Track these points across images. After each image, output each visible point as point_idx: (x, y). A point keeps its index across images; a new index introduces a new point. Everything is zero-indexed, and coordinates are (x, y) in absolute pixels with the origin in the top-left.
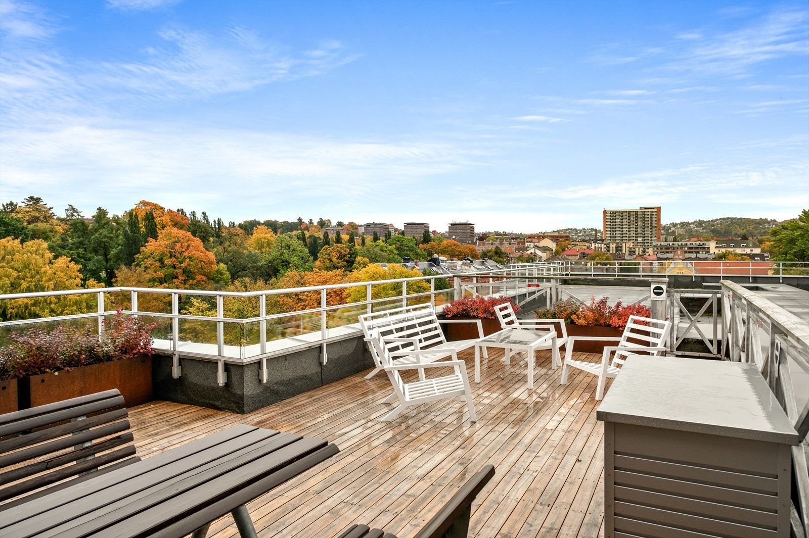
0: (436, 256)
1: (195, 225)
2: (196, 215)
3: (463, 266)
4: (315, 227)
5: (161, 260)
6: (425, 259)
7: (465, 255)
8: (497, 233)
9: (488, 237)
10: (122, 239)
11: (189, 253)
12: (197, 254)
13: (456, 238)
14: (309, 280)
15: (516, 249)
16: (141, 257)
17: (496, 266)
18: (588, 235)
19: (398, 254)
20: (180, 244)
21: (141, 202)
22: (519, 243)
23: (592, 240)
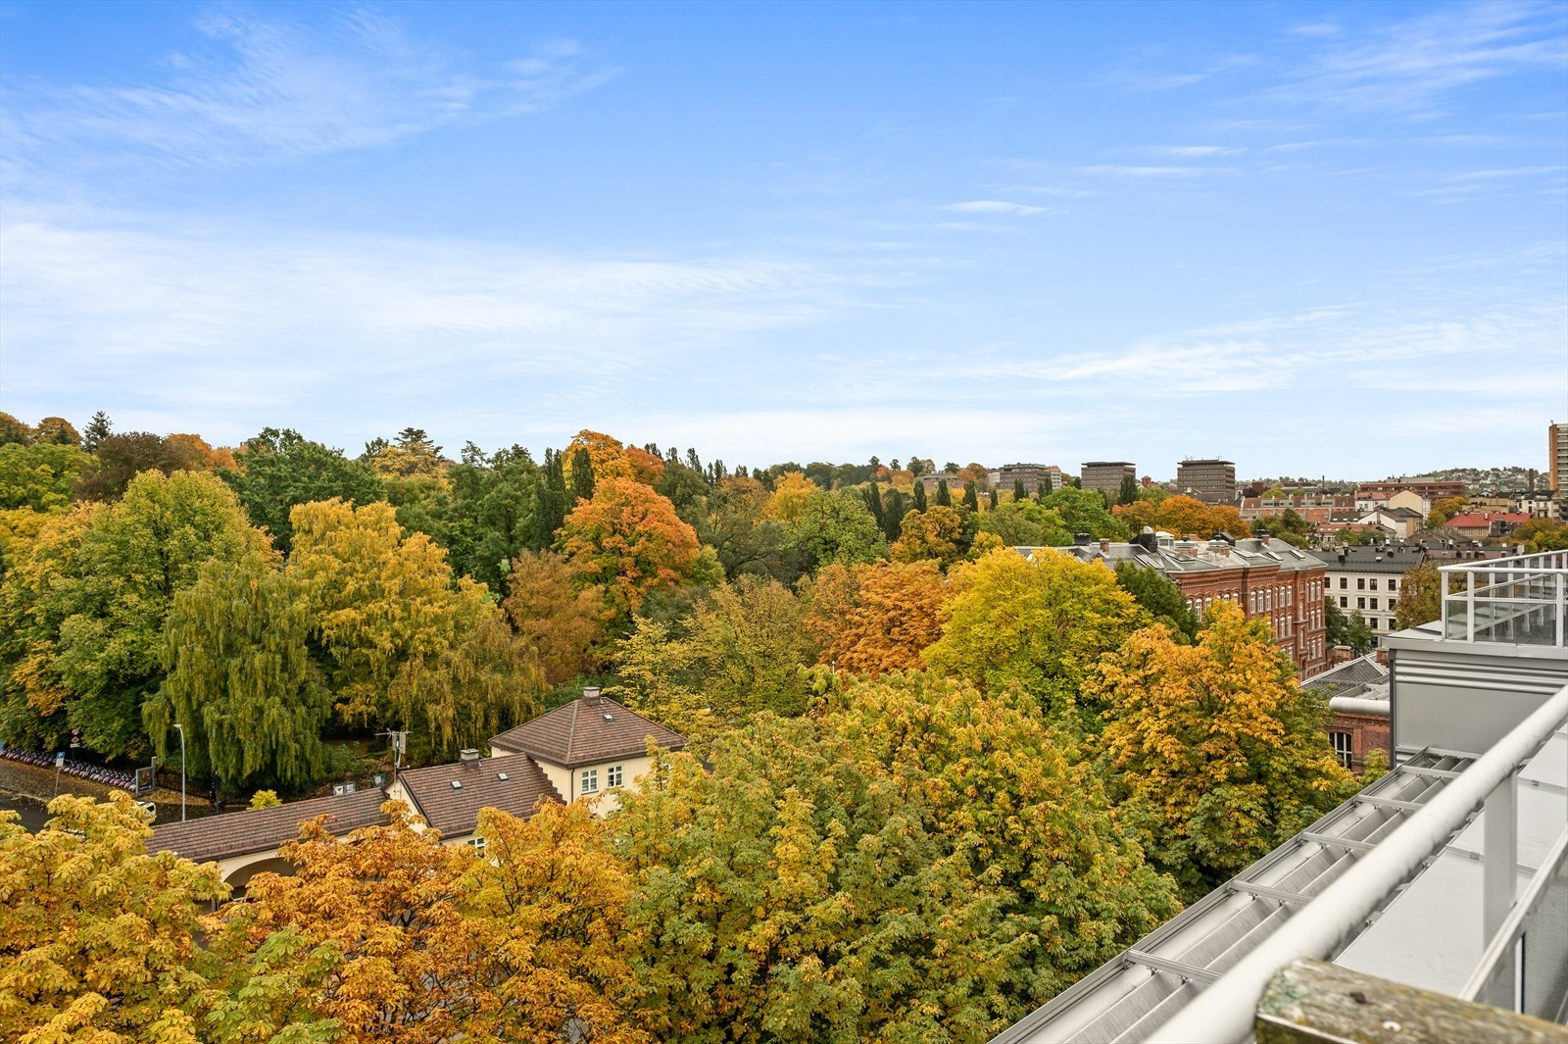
0: (1148, 530)
1: (674, 474)
2: (678, 455)
3: (1212, 553)
4: (904, 473)
5: (596, 540)
6: (1124, 537)
7: (1215, 528)
8: (1286, 482)
9: (1267, 489)
10: (534, 501)
11: (645, 526)
12: (661, 528)
13: (1193, 491)
14: (867, 582)
15: (1333, 516)
16: (564, 533)
17: (1291, 552)
18: (1505, 484)
19: (1065, 527)
20: (630, 508)
21: (582, 434)
22: (1339, 502)
23: (1523, 494)
